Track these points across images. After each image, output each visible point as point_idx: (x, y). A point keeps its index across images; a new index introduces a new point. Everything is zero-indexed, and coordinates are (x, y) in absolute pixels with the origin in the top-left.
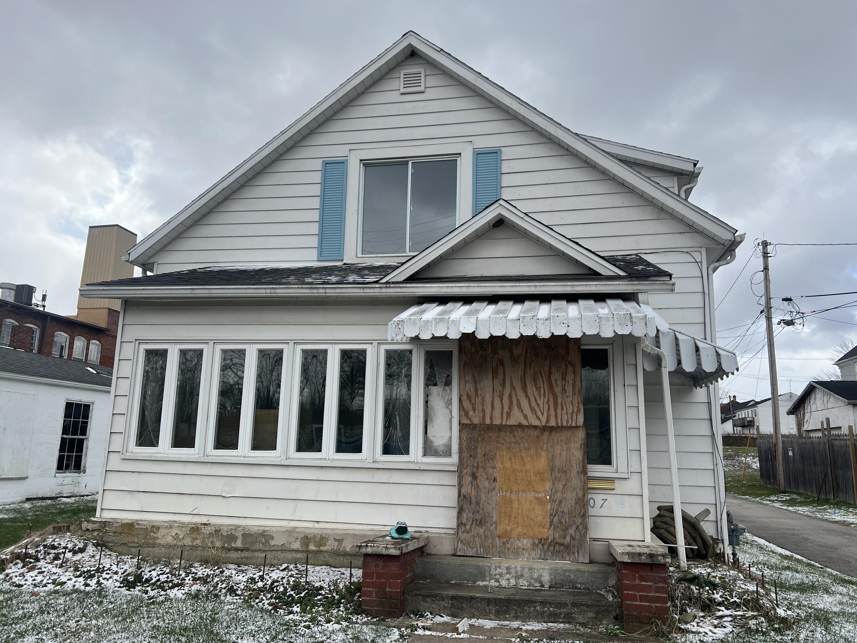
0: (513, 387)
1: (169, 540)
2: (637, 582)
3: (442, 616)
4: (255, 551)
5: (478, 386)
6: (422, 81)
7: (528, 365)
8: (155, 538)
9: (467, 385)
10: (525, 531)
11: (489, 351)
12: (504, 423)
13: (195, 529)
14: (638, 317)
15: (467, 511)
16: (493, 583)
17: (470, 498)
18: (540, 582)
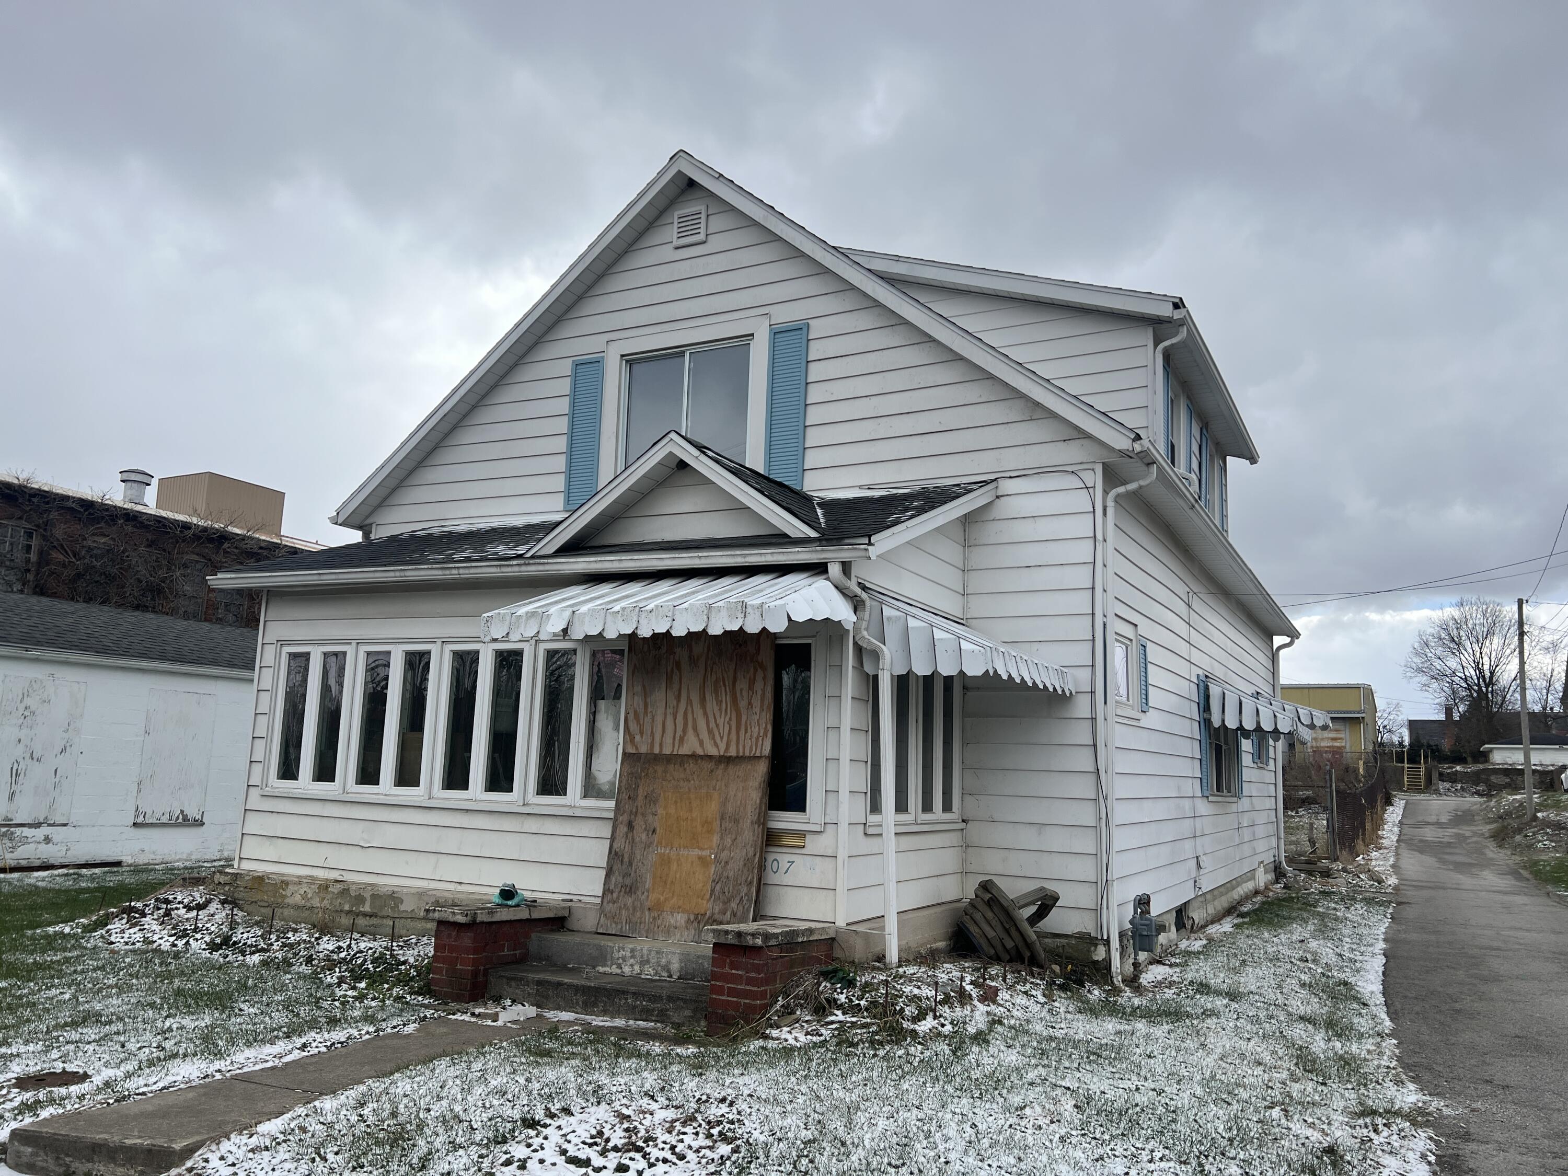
0: (689, 702)
1: (297, 899)
2: (727, 969)
3: (524, 1005)
4: (383, 917)
5: (648, 700)
6: (703, 225)
7: (709, 669)
8: (285, 897)
9: (636, 698)
10: (681, 903)
11: (664, 649)
12: (675, 753)
13: (324, 887)
14: (753, 606)
15: (617, 873)
16: (614, 970)
17: (623, 856)
18: (669, 971)
